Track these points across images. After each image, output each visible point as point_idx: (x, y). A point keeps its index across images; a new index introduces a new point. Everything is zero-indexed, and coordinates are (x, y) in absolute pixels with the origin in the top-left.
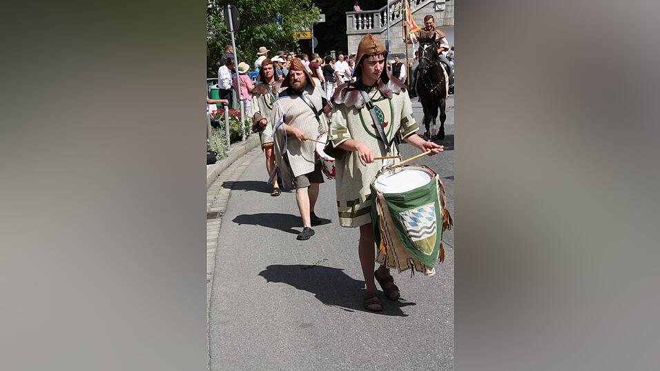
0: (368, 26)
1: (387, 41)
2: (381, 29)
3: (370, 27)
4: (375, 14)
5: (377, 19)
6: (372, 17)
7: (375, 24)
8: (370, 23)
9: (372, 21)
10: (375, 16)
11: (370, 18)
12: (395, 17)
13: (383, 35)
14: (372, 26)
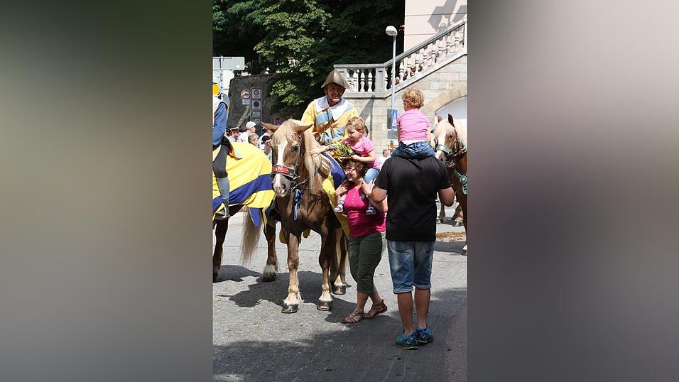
0: (366, 88)
1: (389, 111)
2: (386, 92)
3: (370, 89)
4: (377, 70)
5: (382, 76)
6: (374, 74)
7: (377, 84)
8: (370, 83)
9: (374, 81)
10: (377, 73)
11: (370, 75)
12: (409, 76)
13: (388, 102)
14: (373, 88)
